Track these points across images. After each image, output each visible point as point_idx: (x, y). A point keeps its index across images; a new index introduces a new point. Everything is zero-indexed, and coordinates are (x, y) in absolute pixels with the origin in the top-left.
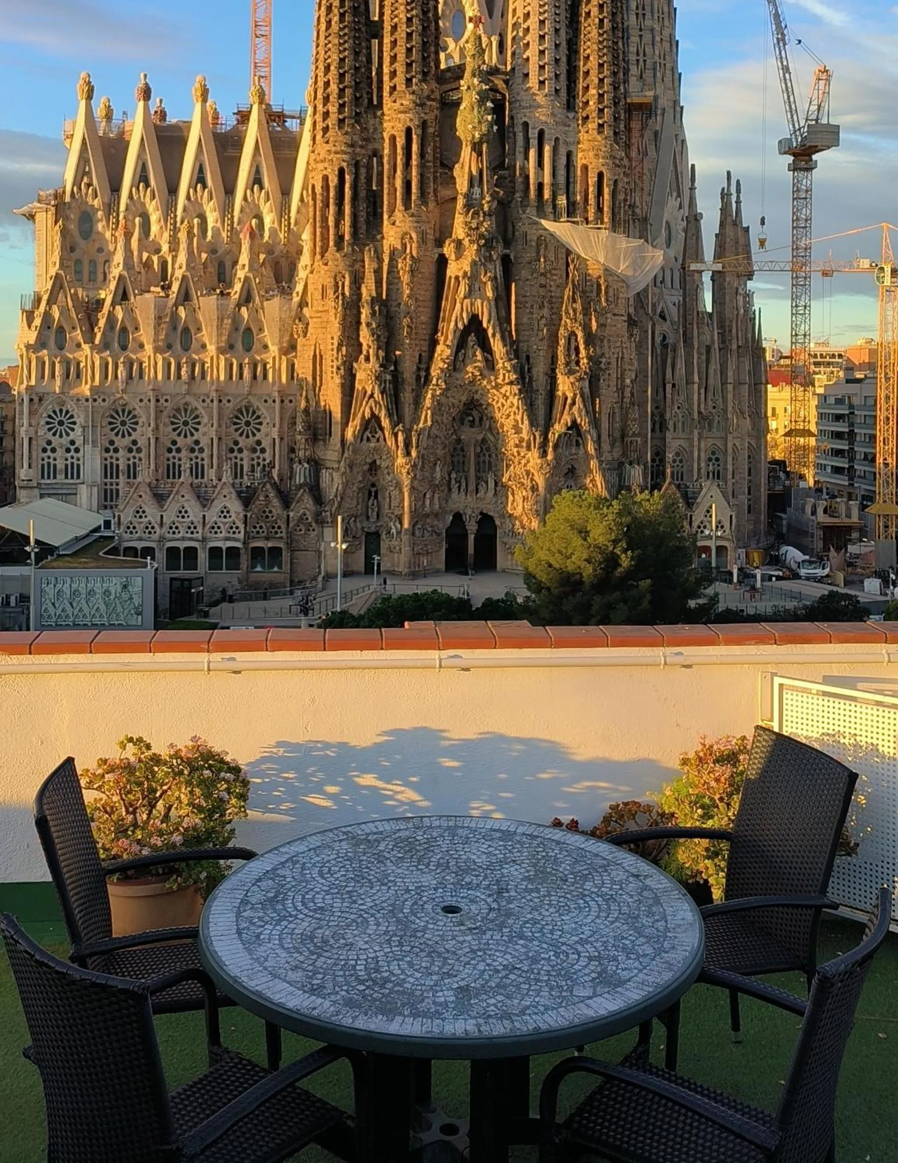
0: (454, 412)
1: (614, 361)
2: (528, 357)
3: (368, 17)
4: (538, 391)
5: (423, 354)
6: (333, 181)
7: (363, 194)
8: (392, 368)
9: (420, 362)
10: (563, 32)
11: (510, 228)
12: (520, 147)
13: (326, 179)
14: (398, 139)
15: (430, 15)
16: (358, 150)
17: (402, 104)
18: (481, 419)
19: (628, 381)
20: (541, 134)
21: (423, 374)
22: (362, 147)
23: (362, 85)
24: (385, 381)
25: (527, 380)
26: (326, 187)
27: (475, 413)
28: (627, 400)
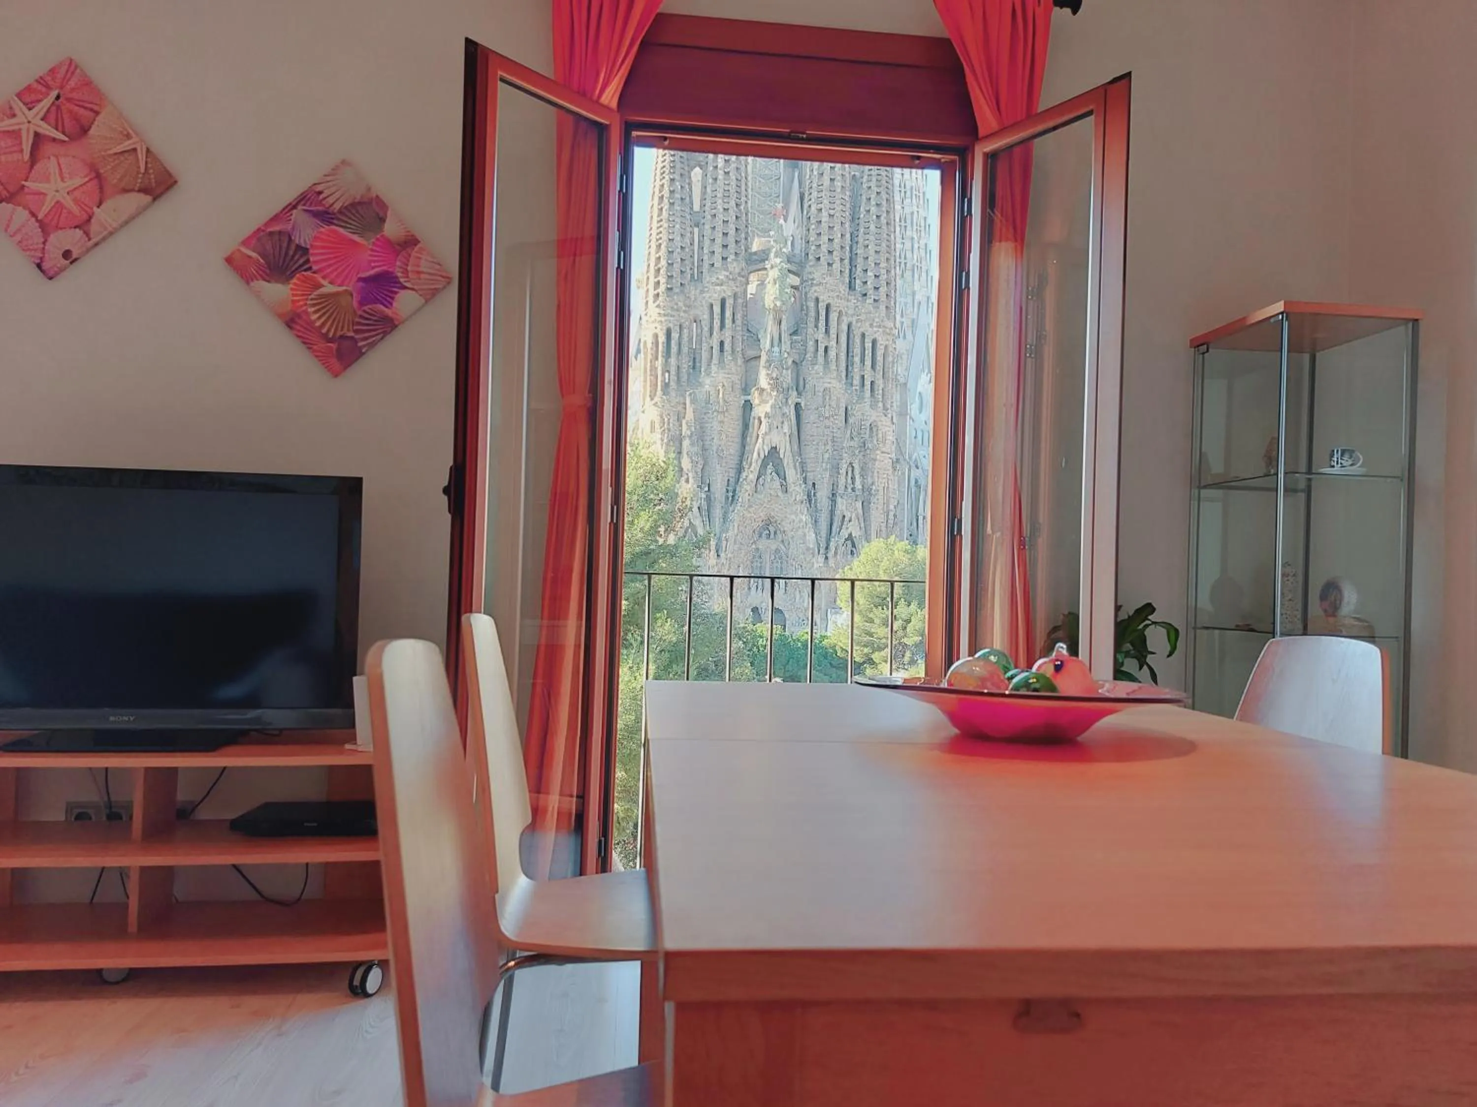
0: (755, 525)
1: (881, 489)
2: (814, 484)
3: (692, 208)
4: (821, 510)
5: (731, 479)
6: (662, 339)
7: (685, 349)
8: (707, 489)
9: (728, 485)
10: (847, 225)
11: (801, 383)
12: (811, 319)
13: (656, 336)
14: (715, 308)
15: (742, 207)
16: (682, 314)
17: (718, 279)
18: (775, 533)
19: (892, 507)
20: (828, 308)
21: (731, 494)
22: (685, 312)
23: (687, 262)
24: (701, 498)
25: (813, 502)
26: (656, 343)
27: (772, 529)
28: (891, 522)
